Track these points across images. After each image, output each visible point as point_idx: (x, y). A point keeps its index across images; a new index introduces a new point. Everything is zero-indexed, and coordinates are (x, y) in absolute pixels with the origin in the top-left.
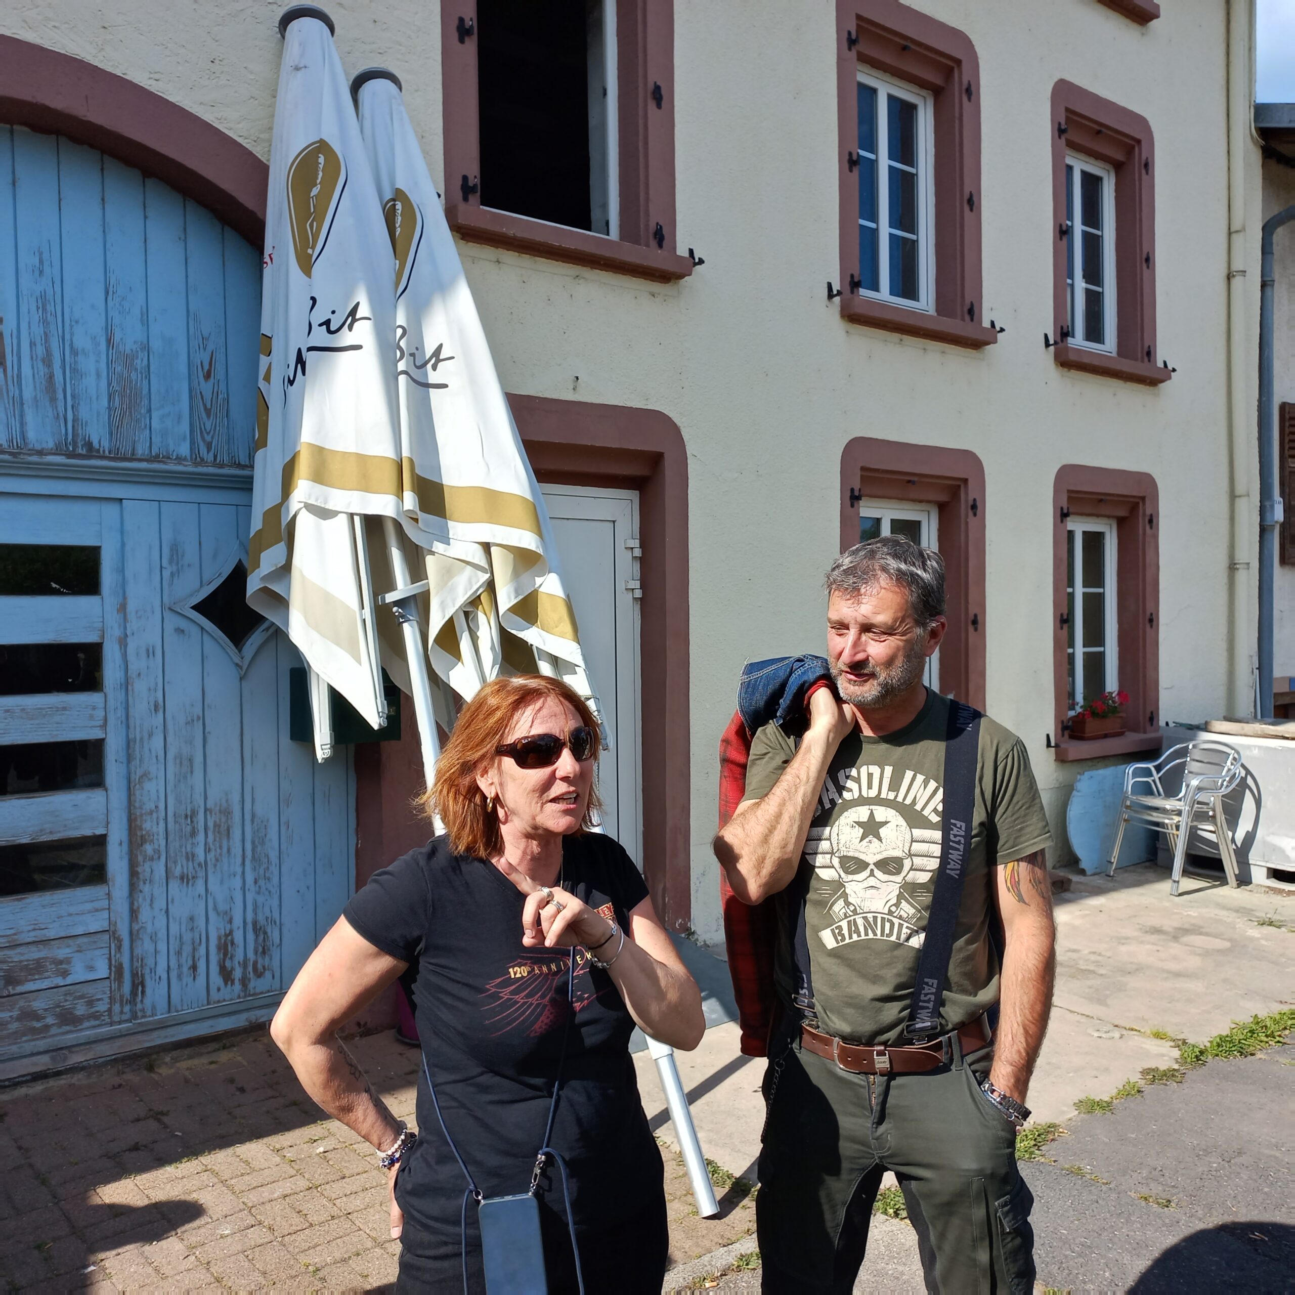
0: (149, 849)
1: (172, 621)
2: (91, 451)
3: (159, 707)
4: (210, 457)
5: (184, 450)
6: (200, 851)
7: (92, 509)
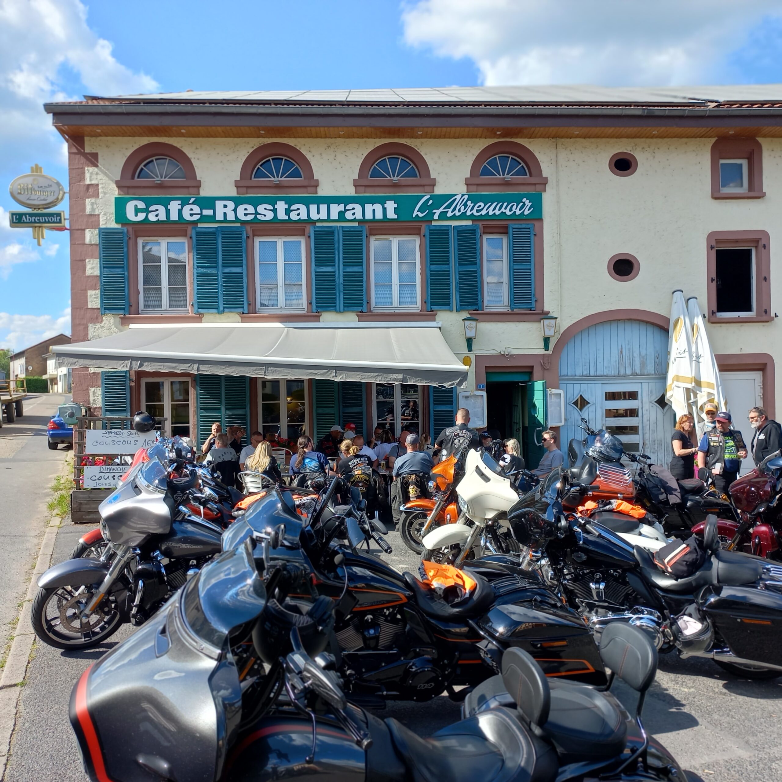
0: (647, 446)
1: (651, 404)
2: (637, 375)
3: (649, 420)
4: (658, 373)
5: (653, 372)
6: (656, 448)
7: (637, 385)
